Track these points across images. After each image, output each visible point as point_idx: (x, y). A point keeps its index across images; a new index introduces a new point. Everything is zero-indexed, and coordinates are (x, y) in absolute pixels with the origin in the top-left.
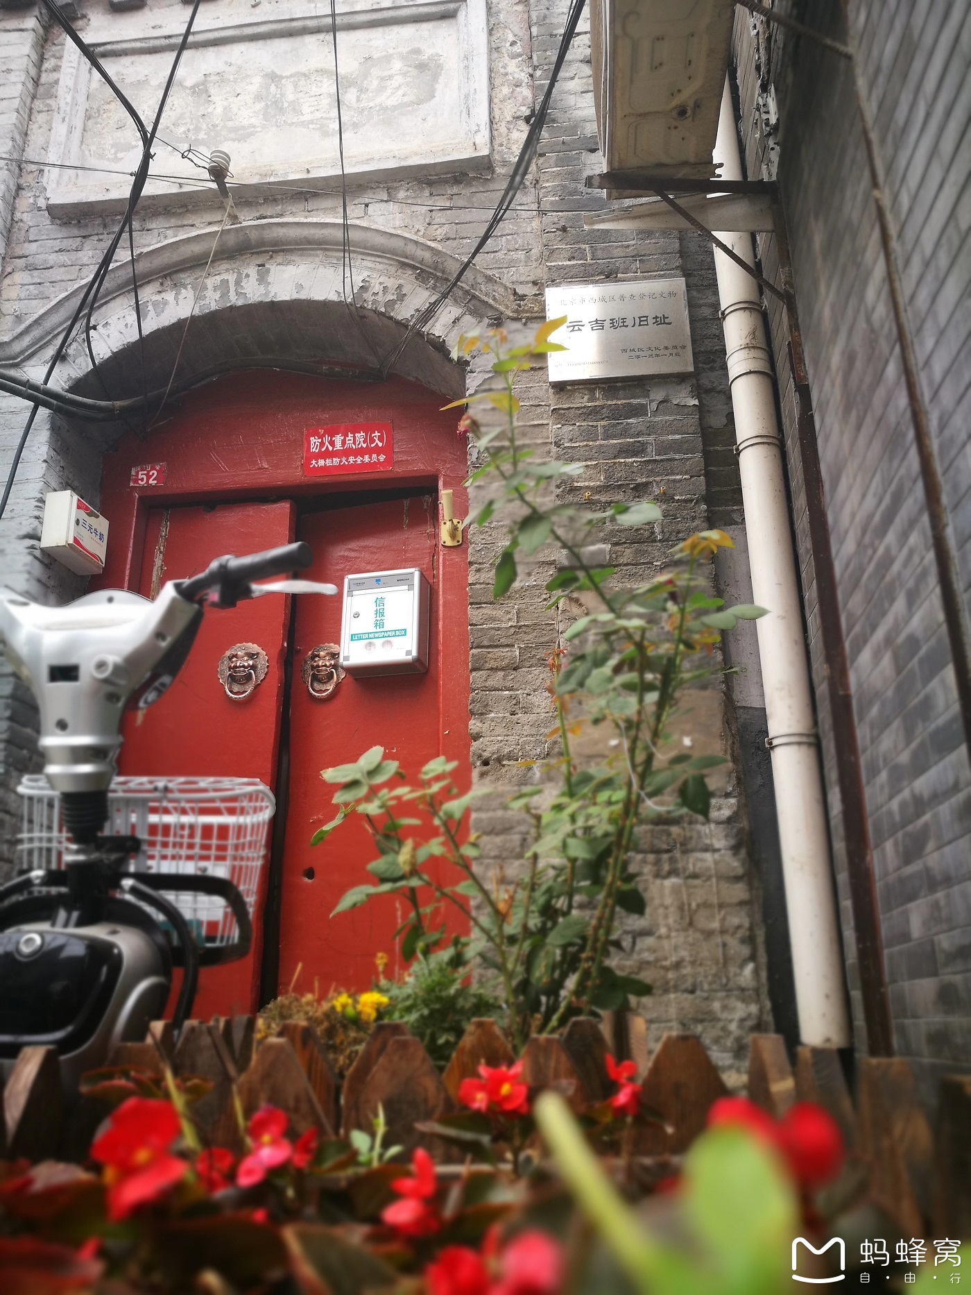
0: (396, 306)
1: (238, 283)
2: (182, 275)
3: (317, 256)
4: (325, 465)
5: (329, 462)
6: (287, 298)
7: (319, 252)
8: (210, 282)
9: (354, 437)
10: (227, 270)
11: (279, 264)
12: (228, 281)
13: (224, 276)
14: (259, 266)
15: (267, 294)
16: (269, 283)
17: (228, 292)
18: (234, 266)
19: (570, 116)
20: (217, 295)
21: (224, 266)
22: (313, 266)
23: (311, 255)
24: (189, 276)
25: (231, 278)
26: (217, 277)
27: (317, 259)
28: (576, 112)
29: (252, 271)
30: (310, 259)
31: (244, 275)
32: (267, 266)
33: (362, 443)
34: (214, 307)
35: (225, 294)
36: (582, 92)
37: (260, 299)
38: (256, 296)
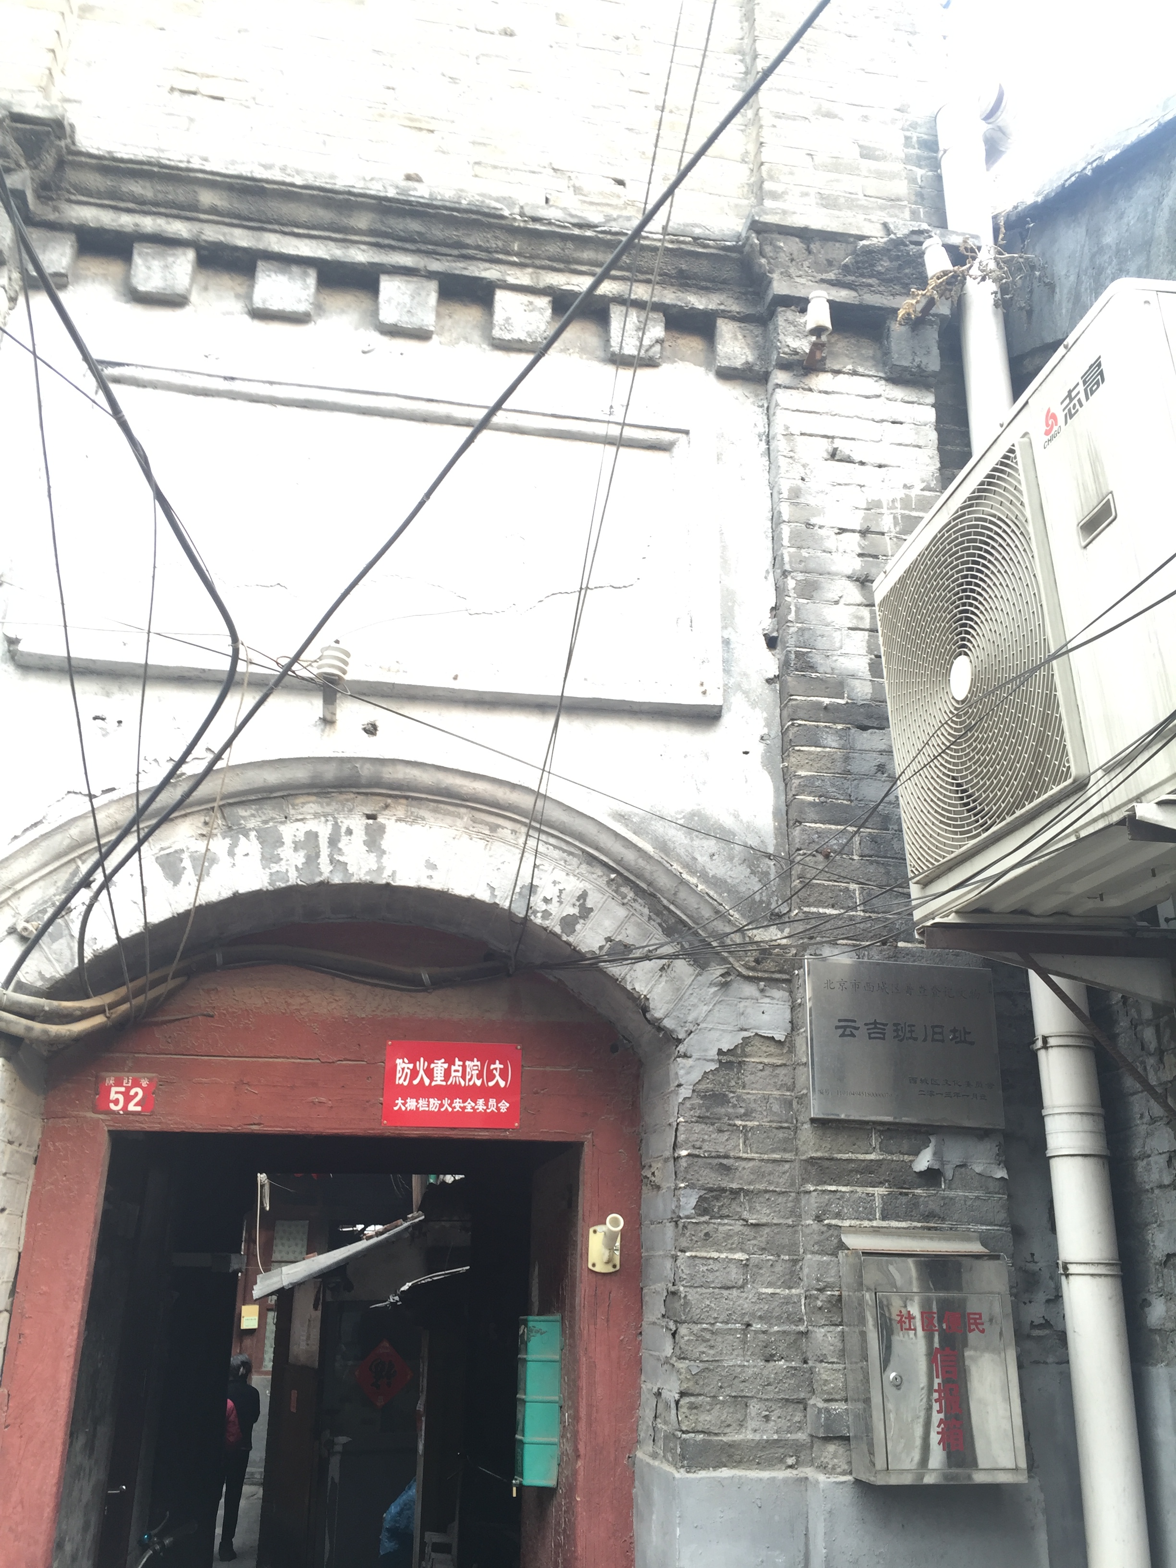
0: (578, 927)
1: (333, 841)
2: (242, 812)
3: (459, 816)
4: (417, 1108)
5: (422, 1104)
6: (411, 883)
7: (463, 810)
8: (290, 832)
9: (464, 1067)
10: (316, 816)
11: (399, 820)
12: (316, 835)
13: (313, 825)
14: (369, 817)
15: (380, 869)
16: (384, 852)
17: (318, 855)
18: (328, 809)
19: (833, 665)
20: (299, 859)
21: (311, 807)
22: (452, 832)
23: (449, 814)
24: (253, 816)
25: (324, 830)
26: (299, 825)
27: (459, 823)
28: (841, 659)
29: (357, 823)
30: (449, 820)
31: (343, 830)
32: (381, 819)
33: (475, 1077)
34: (293, 879)
35: (312, 859)
36: (850, 629)
37: (368, 878)
38: (363, 871)
